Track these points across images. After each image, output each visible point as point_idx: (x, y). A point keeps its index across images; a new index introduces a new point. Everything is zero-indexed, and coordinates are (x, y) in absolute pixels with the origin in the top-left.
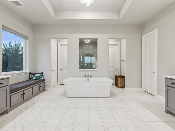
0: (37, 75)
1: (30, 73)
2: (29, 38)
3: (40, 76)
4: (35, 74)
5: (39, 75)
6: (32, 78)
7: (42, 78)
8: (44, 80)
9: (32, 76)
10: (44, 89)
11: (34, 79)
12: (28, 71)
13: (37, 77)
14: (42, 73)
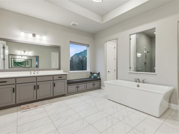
0: (95, 75)
1: (91, 73)
2: (90, 46)
3: (97, 76)
4: (94, 73)
5: (96, 74)
6: (91, 77)
7: (99, 78)
8: (100, 79)
9: (91, 75)
10: (100, 87)
11: (92, 77)
12: (89, 71)
13: (94, 76)
14: (99, 73)
